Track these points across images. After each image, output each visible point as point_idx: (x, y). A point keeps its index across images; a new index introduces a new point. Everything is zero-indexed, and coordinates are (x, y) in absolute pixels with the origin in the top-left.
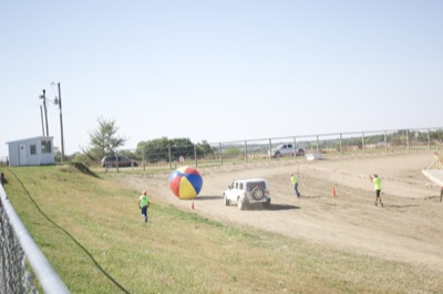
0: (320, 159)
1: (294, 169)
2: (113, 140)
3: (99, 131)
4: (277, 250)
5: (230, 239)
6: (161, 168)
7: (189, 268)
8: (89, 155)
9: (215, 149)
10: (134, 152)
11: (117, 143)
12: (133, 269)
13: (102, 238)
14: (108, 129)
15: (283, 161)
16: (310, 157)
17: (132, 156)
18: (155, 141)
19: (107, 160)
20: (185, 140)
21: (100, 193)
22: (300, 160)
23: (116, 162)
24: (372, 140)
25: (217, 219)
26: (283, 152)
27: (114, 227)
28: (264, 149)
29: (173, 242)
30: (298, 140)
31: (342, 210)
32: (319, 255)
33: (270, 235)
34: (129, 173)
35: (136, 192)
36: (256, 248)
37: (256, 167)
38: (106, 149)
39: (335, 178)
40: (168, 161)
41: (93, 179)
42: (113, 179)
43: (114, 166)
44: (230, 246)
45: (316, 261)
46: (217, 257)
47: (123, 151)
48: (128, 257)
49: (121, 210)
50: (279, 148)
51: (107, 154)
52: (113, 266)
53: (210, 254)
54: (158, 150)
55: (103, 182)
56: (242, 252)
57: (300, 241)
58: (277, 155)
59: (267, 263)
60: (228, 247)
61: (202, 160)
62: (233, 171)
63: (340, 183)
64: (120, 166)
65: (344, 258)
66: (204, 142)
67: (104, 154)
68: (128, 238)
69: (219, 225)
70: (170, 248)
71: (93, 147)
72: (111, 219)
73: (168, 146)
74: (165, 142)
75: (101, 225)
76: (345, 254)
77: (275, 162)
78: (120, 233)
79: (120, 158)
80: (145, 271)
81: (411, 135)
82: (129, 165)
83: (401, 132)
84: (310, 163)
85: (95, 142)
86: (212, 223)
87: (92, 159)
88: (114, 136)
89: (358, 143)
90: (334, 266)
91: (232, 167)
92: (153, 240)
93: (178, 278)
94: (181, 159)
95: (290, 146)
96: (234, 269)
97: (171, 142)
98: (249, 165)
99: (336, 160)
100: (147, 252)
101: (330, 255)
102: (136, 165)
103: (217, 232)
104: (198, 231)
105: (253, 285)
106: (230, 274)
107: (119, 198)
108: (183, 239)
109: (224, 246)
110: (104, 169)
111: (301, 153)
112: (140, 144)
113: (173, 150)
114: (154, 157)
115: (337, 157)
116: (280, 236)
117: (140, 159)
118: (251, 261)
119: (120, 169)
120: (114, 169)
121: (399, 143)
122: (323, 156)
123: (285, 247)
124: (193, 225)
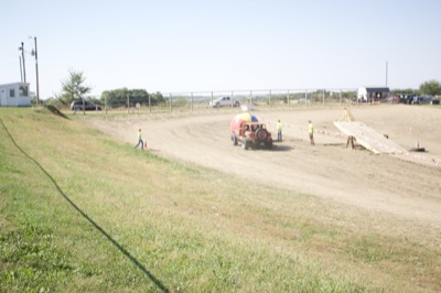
0: (253, 110)
2: (81, 88)
3: (70, 80)
4: (213, 183)
5: (175, 172)
6: (121, 112)
7: (137, 194)
8: (60, 100)
9: (167, 99)
10: (98, 98)
11: (85, 91)
13: (66, 167)
14: (77, 78)
15: (222, 110)
16: (244, 108)
17: (97, 102)
18: (117, 91)
19: (75, 104)
20: (142, 90)
21: (68, 131)
22: (236, 110)
23: (83, 106)
24: (295, 97)
25: (165, 156)
26: (222, 103)
27: (77, 160)
28: (207, 100)
29: (127, 174)
30: (235, 94)
32: (247, 188)
33: (208, 170)
34: (94, 116)
35: (98, 132)
36: (195, 181)
37: (200, 114)
38: (75, 95)
40: (127, 107)
41: (62, 119)
42: (80, 120)
43: (81, 109)
44: (175, 178)
45: (244, 192)
46: (163, 187)
47: (89, 97)
49: (85, 146)
50: (219, 100)
51: (76, 100)
52: (72, 190)
53: (157, 184)
54: (120, 98)
55: (71, 122)
56: (184, 183)
57: (232, 176)
58: (217, 106)
59: (204, 193)
60: (173, 179)
61: (155, 107)
62: (181, 117)
64: (87, 109)
65: (267, 190)
66: (158, 92)
67: (73, 99)
68: (89, 169)
69: (166, 161)
70: (123, 178)
71: (65, 93)
72: (76, 153)
73: (128, 95)
74: (126, 91)
75: (67, 157)
77: (215, 111)
78: (82, 164)
79: (86, 103)
80: (99, 196)
81: (327, 94)
82: (93, 109)
83: (318, 92)
85: (66, 89)
86: (160, 159)
87: (63, 103)
88: (82, 85)
89: (285, 99)
90: (259, 196)
91: (180, 113)
94: (138, 105)
95: (228, 98)
97: (131, 92)
98: (194, 113)
99: (265, 112)
101: (256, 188)
102: (99, 109)
103: (164, 167)
104: (148, 165)
105: (190, 210)
106: (172, 200)
107: (84, 136)
110: (73, 112)
111: (237, 105)
112: (105, 93)
113: (131, 98)
114: (116, 103)
115: (266, 109)
116: (216, 171)
117: (104, 105)
118: (191, 190)
119: (86, 112)
120: (81, 112)
121: (317, 100)
122: (255, 108)
123: (219, 180)
124: (145, 161)
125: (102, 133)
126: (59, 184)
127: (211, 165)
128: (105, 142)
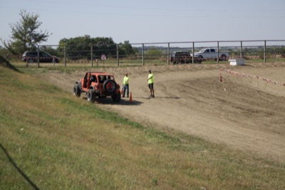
0: (243, 65)
1: (216, 73)
2: (35, 35)
3: (21, 25)
4: (198, 155)
5: (150, 140)
6: (83, 65)
8: (10, 49)
9: (137, 50)
10: (55, 48)
11: (40, 38)
12: (50, 167)
13: (19, 133)
14: (30, 23)
15: (205, 65)
16: (233, 63)
17: (52, 52)
18: (77, 39)
19: (27, 55)
20: (107, 39)
21: (19, 86)
22: (222, 65)
23: (37, 58)
25: (137, 120)
26: (205, 56)
27: (31, 122)
29: (91, 141)
30: (221, 45)
31: (265, 118)
32: (241, 162)
33: (191, 138)
34: (51, 69)
35: (56, 88)
36: (176, 152)
37: (178, 70)
38: (27, 44)
39: (258, 84)
40: (89, 59)
41: (13, 72)
42: (33, 74)
43: (35, 61)
44: (150, 148)
45: (238, 168)
46: (136, 157)
47: (44, 47)
48: (45, 154)
50: (201, 52)
51: (29, 49)
52: (28, 163)
53: (129, 155)
54: (80, 48)
55: (23, 76)
56: (162, 154)
57: (221, 147)
59: (187, 167)
60: (148, 149)
61: (124, 60)
63: (263, 90)
64: (42, 61)
65: (267, 166)
66: (127, 42)
67: (26, 49)
68: (45, 135)
69: (139, 126)
70: (88, 146)
71: (15, 41)
72: (29, 114)
73: (91, 45)
74: (88, 40)
75: (19, 119)
76: (267, 163)
77: (197, 66)
78: (37, 128)
79: (41, 54)
80: (63, 170)
82: (50, 61)
84: (233, 68)
85: (16, 36)
86: (132, 124)
87: (13, 52)
88: (37, 31)
90: (257, 173)
91: (153, 68)
92: (71, 137)
93: (98, 180)
94: (103, 57)
95: (213, 50)
96: (154, 172)
97: (94, 41)
99: (258, 67)
100: (65, 150)
101: (253, 163)
102: (57, 61)
103: (137, 134)
104: (117, 131)
106: (150, 177)
107: (38, 93)
108: (102, 138)
109: (144, 148)
110: (25, 64)
111: (223, 58)
112: (63, 41)
113: (95, 48)
114: (76, 54)
115: (260, 64)
116: (200, 140)
117: (62, 56)
118: (170, 164)
119: (41, 64)
120: (35, 64)
122: (246, 62)
123: (205, 151)
124: (113, 125)
125: (60, 90)
126: (12, 155)
127: (193, 132)
128: (64, 101)
